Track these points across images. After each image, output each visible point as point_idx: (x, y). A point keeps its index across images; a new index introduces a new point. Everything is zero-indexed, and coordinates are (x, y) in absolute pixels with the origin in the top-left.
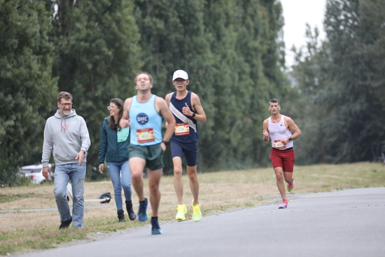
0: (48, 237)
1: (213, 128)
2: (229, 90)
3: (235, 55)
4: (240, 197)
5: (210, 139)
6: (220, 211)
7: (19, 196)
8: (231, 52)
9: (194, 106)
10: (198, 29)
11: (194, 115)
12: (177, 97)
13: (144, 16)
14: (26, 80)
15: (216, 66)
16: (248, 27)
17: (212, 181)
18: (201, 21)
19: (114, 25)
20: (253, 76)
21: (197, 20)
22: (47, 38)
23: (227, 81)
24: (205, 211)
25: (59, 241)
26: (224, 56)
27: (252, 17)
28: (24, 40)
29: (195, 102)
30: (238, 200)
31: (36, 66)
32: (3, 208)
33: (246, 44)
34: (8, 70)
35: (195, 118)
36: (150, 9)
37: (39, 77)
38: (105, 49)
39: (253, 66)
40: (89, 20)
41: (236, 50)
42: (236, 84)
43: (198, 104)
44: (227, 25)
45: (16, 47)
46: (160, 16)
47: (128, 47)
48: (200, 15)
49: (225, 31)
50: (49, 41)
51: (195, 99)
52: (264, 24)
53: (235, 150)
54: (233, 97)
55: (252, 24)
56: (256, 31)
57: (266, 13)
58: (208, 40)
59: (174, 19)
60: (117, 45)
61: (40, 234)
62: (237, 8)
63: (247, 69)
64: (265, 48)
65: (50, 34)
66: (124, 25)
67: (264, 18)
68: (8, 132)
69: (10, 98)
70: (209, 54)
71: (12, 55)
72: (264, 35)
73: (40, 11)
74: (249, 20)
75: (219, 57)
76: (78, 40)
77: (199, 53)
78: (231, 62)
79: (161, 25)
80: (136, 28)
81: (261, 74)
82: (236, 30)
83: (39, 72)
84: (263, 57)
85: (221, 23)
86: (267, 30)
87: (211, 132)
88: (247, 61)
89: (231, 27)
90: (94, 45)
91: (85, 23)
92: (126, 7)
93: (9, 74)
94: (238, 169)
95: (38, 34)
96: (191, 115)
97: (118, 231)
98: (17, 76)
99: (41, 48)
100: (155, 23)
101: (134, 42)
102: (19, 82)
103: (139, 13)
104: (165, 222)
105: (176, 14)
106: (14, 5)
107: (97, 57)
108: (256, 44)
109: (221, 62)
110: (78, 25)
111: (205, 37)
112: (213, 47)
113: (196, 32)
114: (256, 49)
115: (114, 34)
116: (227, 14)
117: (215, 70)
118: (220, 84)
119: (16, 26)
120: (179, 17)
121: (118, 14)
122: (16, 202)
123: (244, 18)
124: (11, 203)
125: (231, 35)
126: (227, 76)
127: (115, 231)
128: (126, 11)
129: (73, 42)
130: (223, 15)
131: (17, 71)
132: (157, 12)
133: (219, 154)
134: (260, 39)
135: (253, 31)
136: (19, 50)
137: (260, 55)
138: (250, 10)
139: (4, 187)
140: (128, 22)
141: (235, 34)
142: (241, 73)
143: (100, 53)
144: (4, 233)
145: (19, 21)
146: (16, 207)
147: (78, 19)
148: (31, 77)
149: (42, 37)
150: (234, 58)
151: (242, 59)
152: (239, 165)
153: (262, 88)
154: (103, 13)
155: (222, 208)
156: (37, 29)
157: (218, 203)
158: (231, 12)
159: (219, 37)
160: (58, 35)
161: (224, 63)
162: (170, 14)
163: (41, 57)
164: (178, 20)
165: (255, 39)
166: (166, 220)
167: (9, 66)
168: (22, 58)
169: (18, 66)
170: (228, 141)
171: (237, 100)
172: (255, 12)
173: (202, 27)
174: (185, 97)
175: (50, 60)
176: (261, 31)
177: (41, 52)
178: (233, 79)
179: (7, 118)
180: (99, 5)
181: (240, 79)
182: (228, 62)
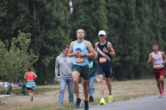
0: (68, 107)
1: (139, 61)
2: (146, 45)
3: (149, 29)
4: (150, 91)
5: (137, 65)
6: (142, 97)
7: (55, 89)
8: (147, 28)
9: (109, 48)
10: (133, 18)
11: (109, 53)
12: (101, 44)
13: (109, 13)
14: (59, 40)
15: (140, 34)
16: (155, 17)
17: (138, 84)
18: (134, 15)
19: (96, 17)
20: (157, 38)
21: (132, 14)
22: (68, 22)
23: (145, 41)
24: (135, 97)
25: (72, 108)
26: (144, 30)
27: (157, 13)
28: (58, 23)
29: (110, 47)
30: (150, 92)
31: (63, 34)
32: (49, 94)
33: (153, 25)
34: (51, 36)
35: (109, 54)
36: (112, 10)
37: (64, 39)
38: (92, 27)
39: (156, 34)
40: (86, 14)
41: (149, 27)
42: (149, 42)
43: (111, 48)
44: (145, 16)
45: (54, 26)
46: (116, 13)
47: (102, 26)
48: (133, 12)
49: (145, 19)
50: (69, 23)
51: (109, 45)
52: (162, 16)
53: (148, 71)
54: (148, 48)
55: (156, 16)
56: (158, 19)
57: (163, 11)
58: (137, 23)
59: (122, 14)
60: (97, 25)
61: (64, 105)
62: (150, 9)
63: (154, 35)
64: (162, 26)
65: (69, 20)
66: (101, 17)
67: (162, 13)
68: (51, 62)
69: (52, 47)
70: (137, 29)
71: (53, 29)
72: (162, 21)
73: (65, 11)
74: (155, 14)
75: (141, 30)
76: (81, 23)
77: (133, 29)
78: (147, 32)
79: (116, 16)
80: (106, 18)
81: (160, 38)
82: (149, 19)
83: (64, 37)
84: (161, 30)
85: (143, 16)
86: (163, 18)
87: (137, 63)
88: (154, 32)
89: (147, 17)
90: (87, 25)
91: (84, 16)
92: (102, 9)
93: (52, 38)
94: (149, 78)
95: (64, 21)
96: (108, 52)
97: (97, 104)
98: (55, 38)
99: (65, 26)
100: (114, 16)
101: (104, 24)
102: (55, 41)
103: (107, 11)
104: (118, 101)
105: (123, 11)
106: (54, 8)
107: (89, 30)
108: (158, 25)
109: (142, 32)
110: (81, 17)
111: (136, 22)
112: (139, 26)
113: (132, 20)
114: (158, 27)
115: (96, 20)
116: (145, 12)
117: (140, 36)
118: (142, 42)
119: (55, 17)
120: (125, 13)
121: (98, 12)
122: (54, 92)
123: (153, 14)
124: (52, 92)
125: (147, 21)
126: (145, 39)
127: (96, 104)
128: (102, 10)
129: (79, 24)
130: (144, 12)
131: (55, 36)
132: (115, 11)
133: (141, 72)
134: (160, 22)
135: (156, 19)
136: (56, 27)
137: (160, 29)
138: (155, 10)
139: (49, 85)
140: (102, 15)
141: (149, 21)
142: (151, 37)
143: (90, 28)
144: (49, 105)
145: (56, 15)
146: (54, 94)
147: (81, 14)
148: (61, 39)
149: (66, 22)
150: (148, 31)
151: (151, 31)
152: (150, 77)
153: (161, 44)
154: (92, 11)
155: (143, 95)
156: (63, 18)
157: (141, 93)
158: (147, 11)
159: (142, 21)
160: (72, 21)
161: (144, 33)
162: (120, 12)
163: (65, 30)
164: (124, 14)
165: (158, 22)
166: (118, 100)
167: (52, 34)
168: (57, 31)
169: (56, 34)
170: (145, 67)
171: (149, 49)
172: (158, 11)
173: (134, 17)
174: (104, 44)
175: (69, 31)
176: (160, 19)
177: (65, 28)
178: (148, 40)
179: (51, 56)
180: (90, 8)
181: (151, 40)
182: (146, 33)
